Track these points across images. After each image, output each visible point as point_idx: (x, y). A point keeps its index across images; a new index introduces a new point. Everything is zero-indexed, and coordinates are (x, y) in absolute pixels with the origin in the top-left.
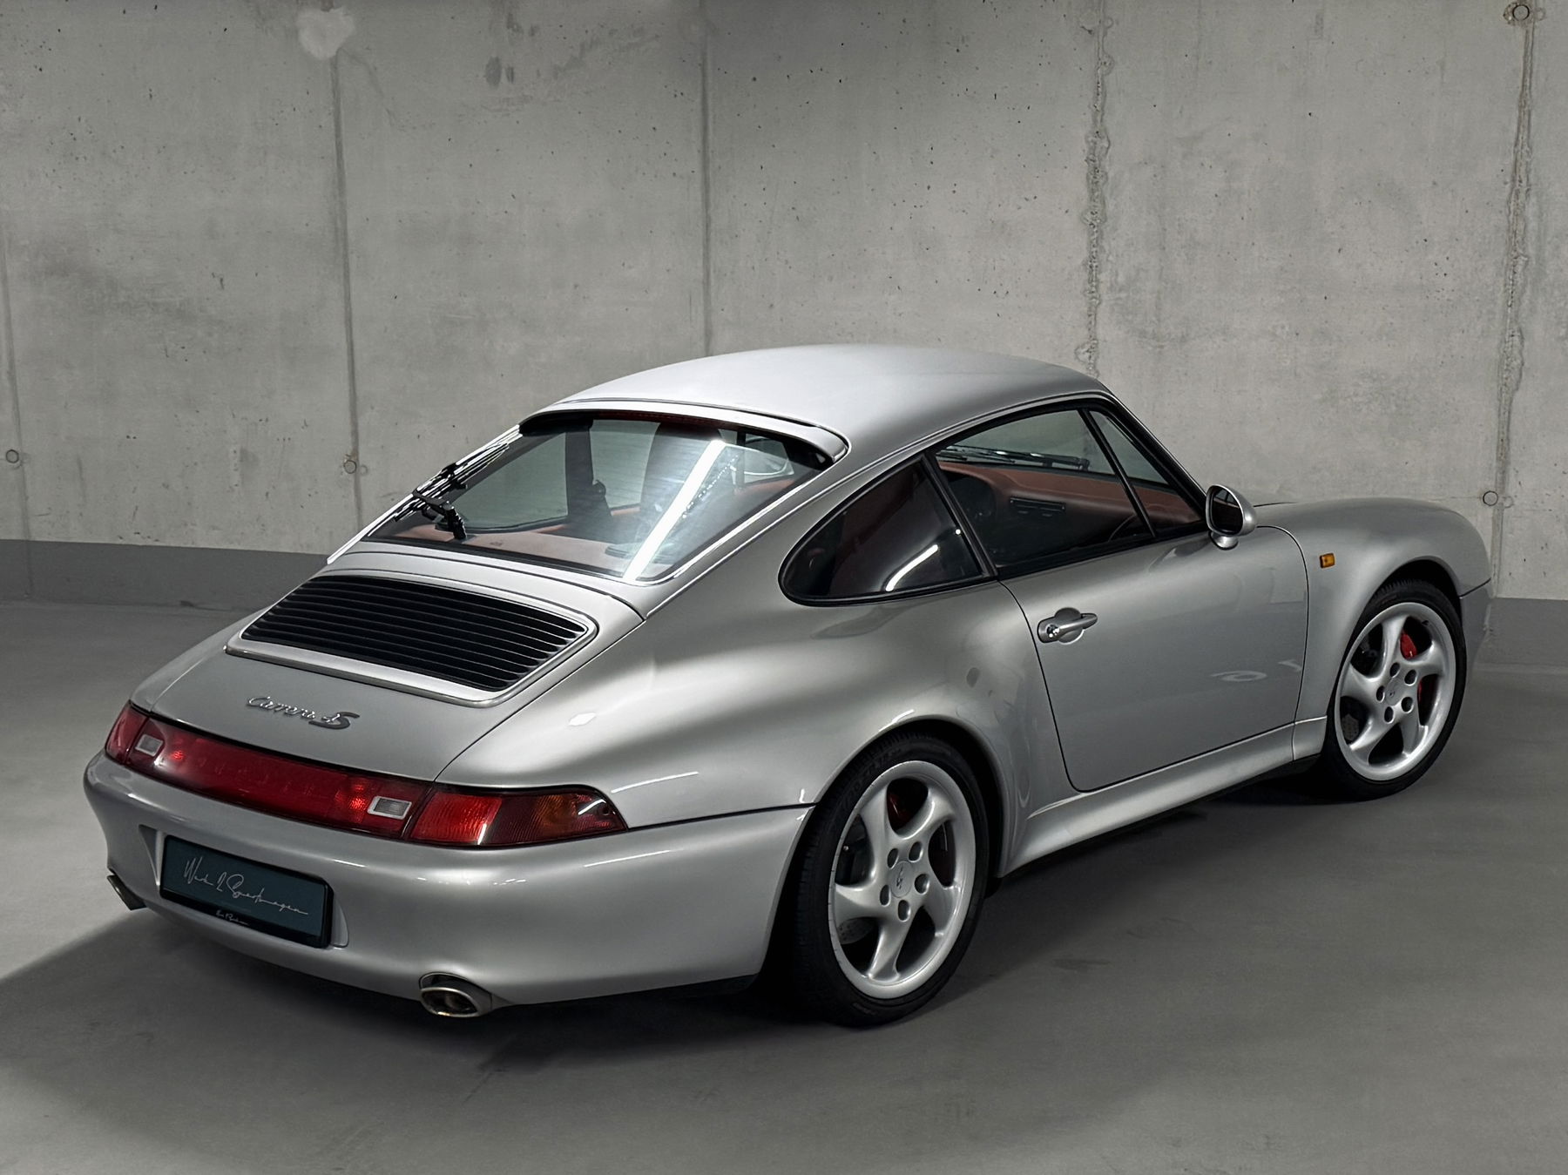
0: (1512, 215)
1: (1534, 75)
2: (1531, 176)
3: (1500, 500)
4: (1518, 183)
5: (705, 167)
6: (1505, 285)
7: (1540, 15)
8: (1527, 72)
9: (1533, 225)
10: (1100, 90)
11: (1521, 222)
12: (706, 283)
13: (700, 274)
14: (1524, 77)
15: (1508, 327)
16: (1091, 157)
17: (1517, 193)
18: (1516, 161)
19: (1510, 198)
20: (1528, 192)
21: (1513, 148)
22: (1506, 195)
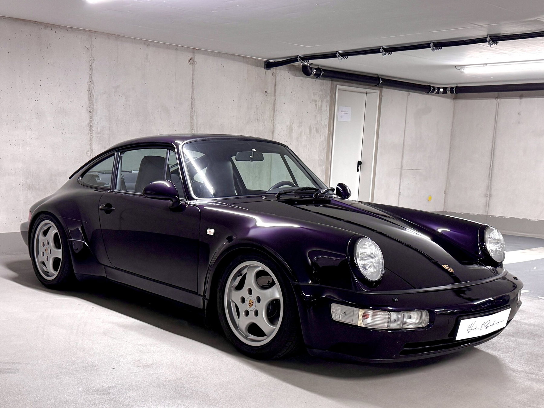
0: (191, 118)
1: (195, 80)
2: (195, 108)
7: (195, 63)
8: (193, 79)
9: (195, 121)
10: (91, 68)
11: (193, 120)
14: (193, 80)
16: (89, 89)
17: (192, 112)
18: (192, 103)
19: (190, 113)
20: (194, 112)
21: (190, 99)
22: (190, 112)
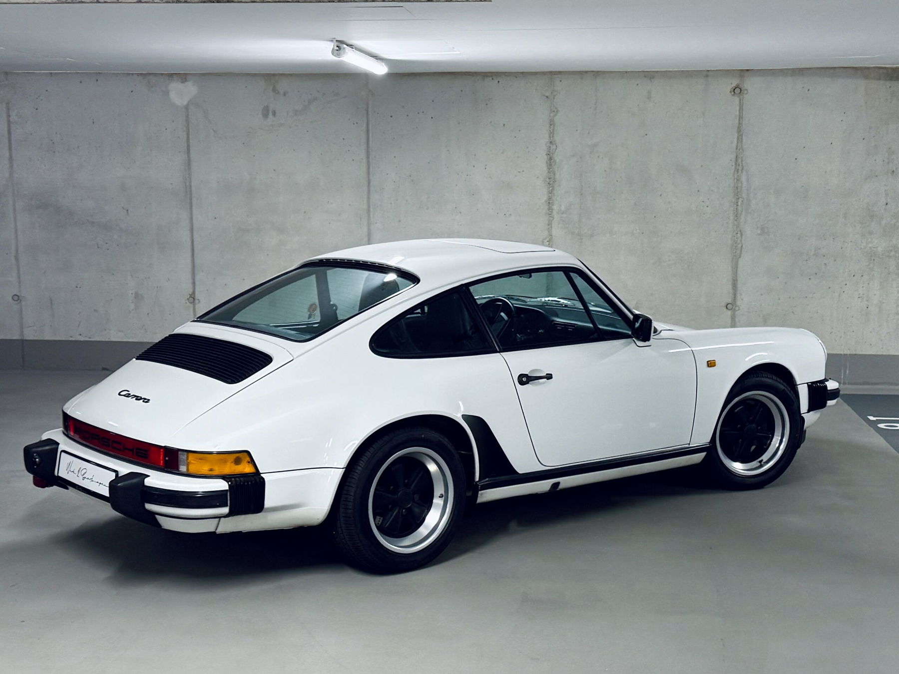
0: (736, 180)
1: (743, 118)
2: (743, 163)
3: (734, 307)
4: (737, 166)
5: (368, 157)
6: (734, 210)
7: (746, 92)
8: (741, 117)
9: (745, 184)
10: (552, 123)
11: (740, 183)
12: (368, 210)
13: (365, 207)
14: (739, 119)
15: (735, 229)
16: (549, 153)
17: (738, 169)
18: (737, 156)
19: (735, 173)
20: (742, 169)
21: (735, 150)
22: (733, 171)
